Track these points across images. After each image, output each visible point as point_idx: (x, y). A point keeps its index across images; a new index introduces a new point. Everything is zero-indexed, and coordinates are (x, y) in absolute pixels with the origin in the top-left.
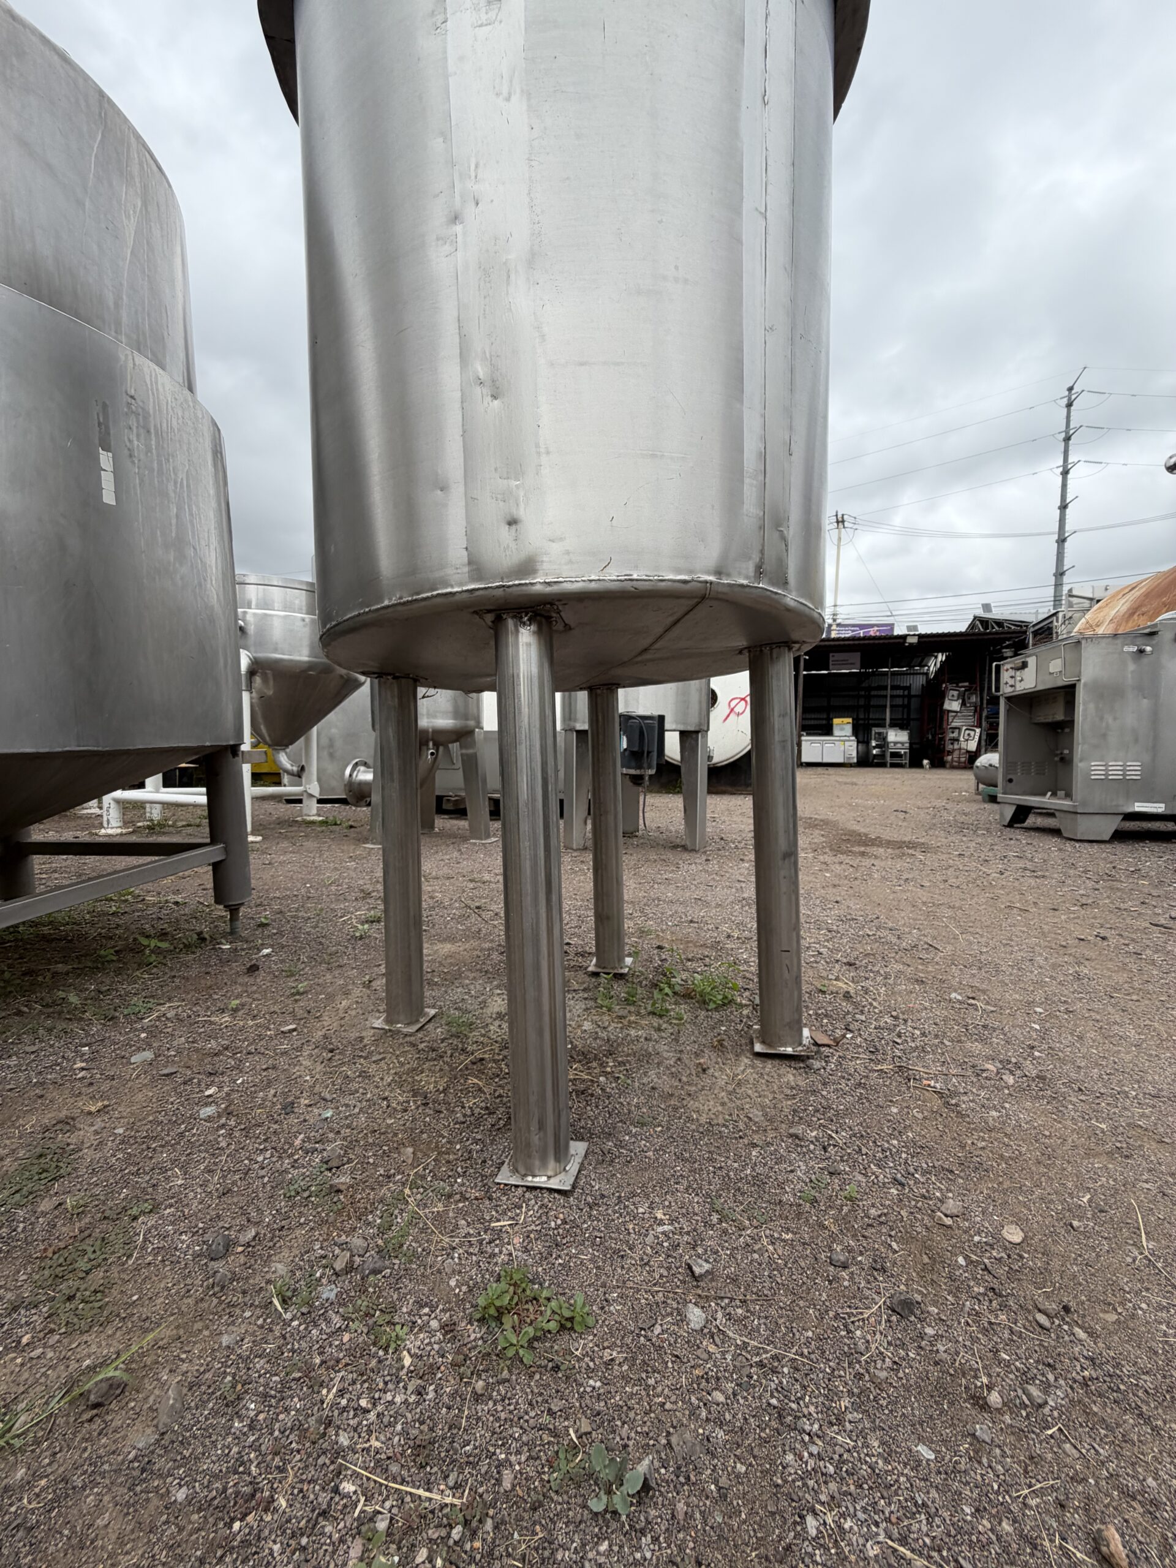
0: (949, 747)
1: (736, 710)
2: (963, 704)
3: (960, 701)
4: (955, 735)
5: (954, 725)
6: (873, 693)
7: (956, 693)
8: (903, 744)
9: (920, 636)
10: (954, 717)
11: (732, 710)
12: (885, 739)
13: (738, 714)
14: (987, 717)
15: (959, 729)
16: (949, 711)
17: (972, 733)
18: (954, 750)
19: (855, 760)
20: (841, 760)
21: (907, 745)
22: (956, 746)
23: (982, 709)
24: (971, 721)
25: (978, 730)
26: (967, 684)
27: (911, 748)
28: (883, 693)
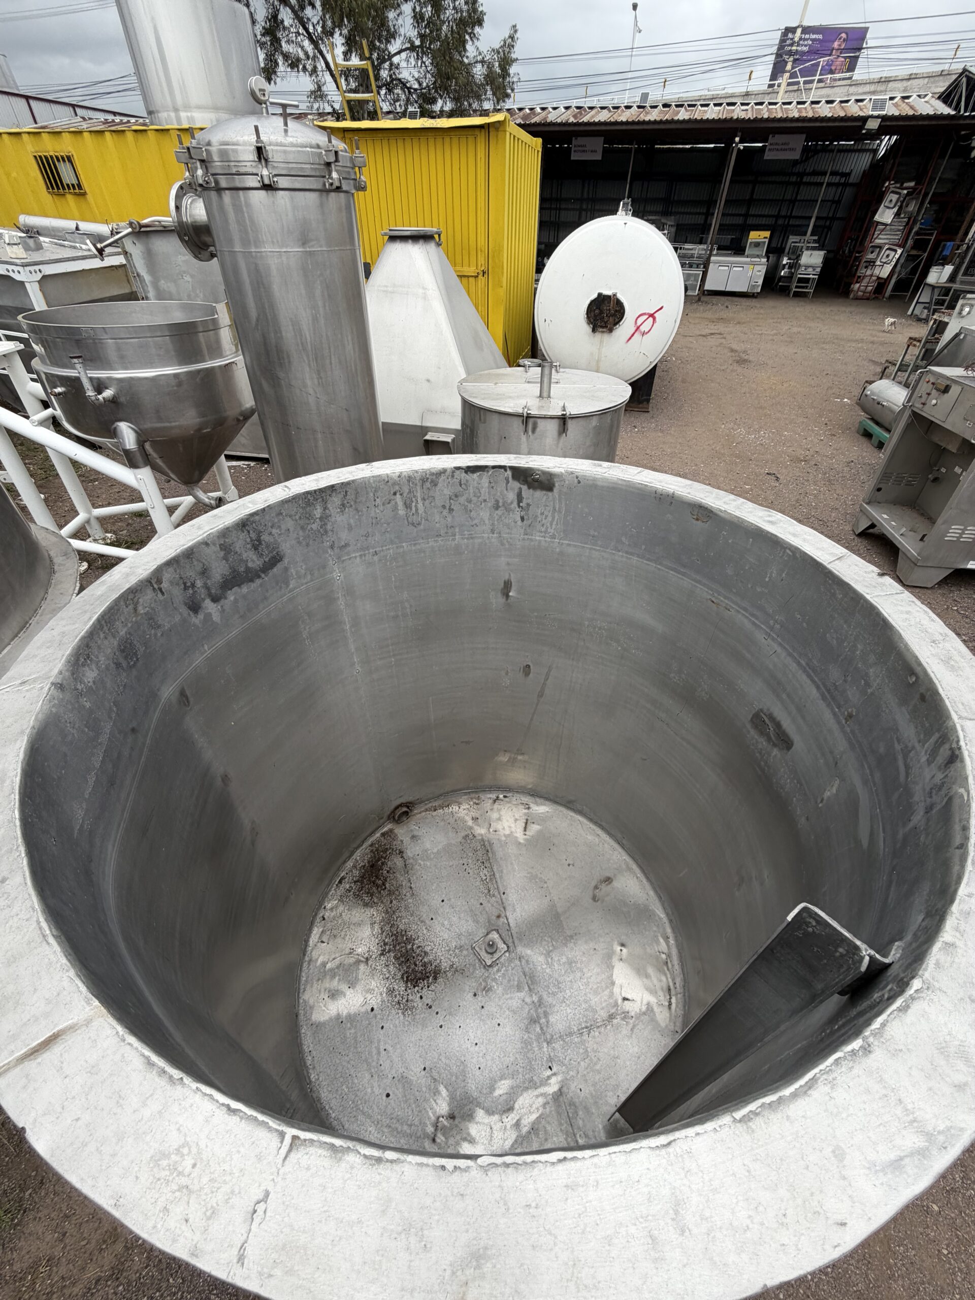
0: (862, 271)
1: (642, 328)
2: (897, 215)
3: (895, 210)
4: (871, 256)
5: (877, 241)
6: (806, 179)
7: (894, 197)
8: (814, 268)
9: (884, 118)
10: (883, 230)
11: (638, 328)
12: (798, 257)
13: (644, 334)
14: (917, 233)
15: (880, 247)
16: (878, 223)
17: (892, 253)
18: (865, 276)
19: (759, 290)
20: (744, 289)
21: (819, 270)
22: (869, 272)
23: (915, 222)
24: (897, 237)
25: (899, 251)
26: (912, 184)
27: (821, 275)
28: (818, 179)
